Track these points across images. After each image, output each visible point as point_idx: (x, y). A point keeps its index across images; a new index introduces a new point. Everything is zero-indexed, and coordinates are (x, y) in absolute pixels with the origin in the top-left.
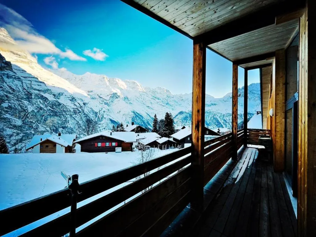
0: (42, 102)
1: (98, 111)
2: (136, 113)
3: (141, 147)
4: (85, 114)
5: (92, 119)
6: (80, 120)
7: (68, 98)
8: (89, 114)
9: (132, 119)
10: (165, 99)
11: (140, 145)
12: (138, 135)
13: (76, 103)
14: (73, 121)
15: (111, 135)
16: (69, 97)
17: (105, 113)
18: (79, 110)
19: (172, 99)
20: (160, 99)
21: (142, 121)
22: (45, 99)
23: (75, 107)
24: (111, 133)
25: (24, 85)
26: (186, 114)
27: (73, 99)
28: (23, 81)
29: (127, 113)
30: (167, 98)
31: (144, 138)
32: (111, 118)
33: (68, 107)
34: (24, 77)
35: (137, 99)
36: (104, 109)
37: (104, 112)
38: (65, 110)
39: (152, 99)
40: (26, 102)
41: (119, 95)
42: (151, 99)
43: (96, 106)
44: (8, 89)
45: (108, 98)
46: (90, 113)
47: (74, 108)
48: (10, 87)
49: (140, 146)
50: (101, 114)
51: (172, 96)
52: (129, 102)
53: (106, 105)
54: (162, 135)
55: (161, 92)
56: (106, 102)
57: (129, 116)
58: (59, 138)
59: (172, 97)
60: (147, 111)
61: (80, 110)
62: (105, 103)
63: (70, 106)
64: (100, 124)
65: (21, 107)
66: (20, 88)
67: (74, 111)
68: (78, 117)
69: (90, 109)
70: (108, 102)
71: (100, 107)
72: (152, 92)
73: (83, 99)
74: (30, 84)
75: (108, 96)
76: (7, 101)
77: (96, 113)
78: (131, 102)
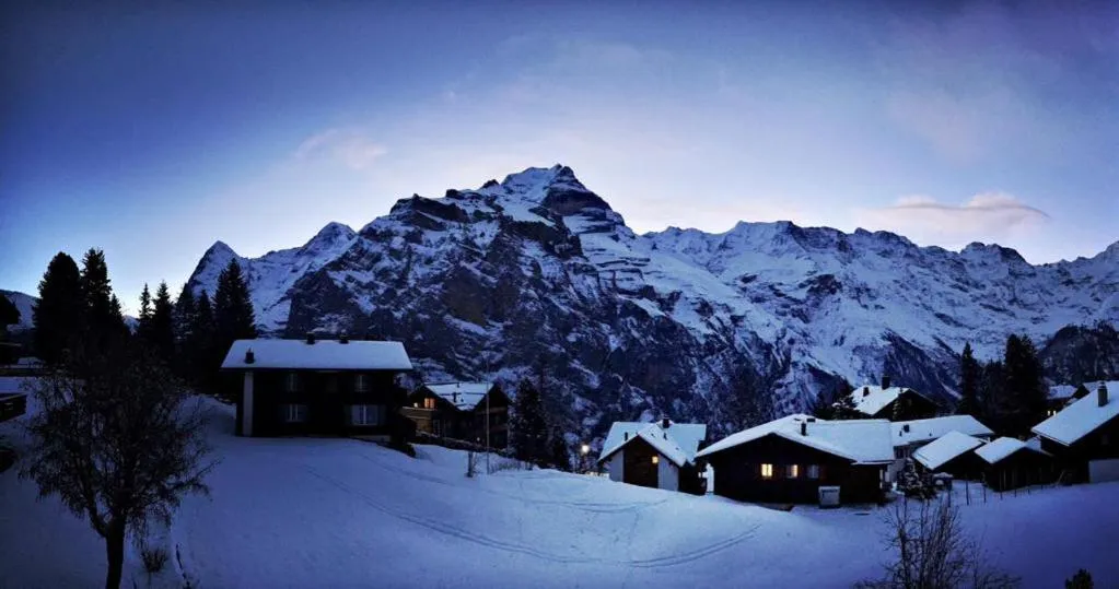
0: (635, 323)
1: (773, 341)
2: (898, 341)
3: (914, 482)
4: (736, 352)
5: (758, 369)
6: (723, 374)
7: (692, 307)
8: (746, 352)
9: (887, 363)
10: (1004, 284)
11: (912, 476)
12: (907, 429)
13: (713, 320)
14: (706, 377)
15: (804, 433)
16: (694, 301)
17: (796, 346)
18: (720, 341)
19: (1033, 281)
20: (984, 286)
21: (924, 369)
22: (642, 314)
23: (710, 332)
24: (804, 426)
25: (603, 284)
26: (1087, 336)
27: (705, 309)
28: (601, 275)
29: (867, 342)
30: (1012, 278)
31: (929, 438)
32: (814, 363)
33: (692, 333)
34: (602, 265)
35: (903, 291)
36: (790, 334)
37: (792, 342)
38: (686, 341)
39: (953, 286)
40: (605, 327)
41: (838, 280)
42: (950, 290)
43: (764, 323)
44: (576, 298)
45: (802, 294)
46: (750, 348)
47: (706, 336)
48: (579, 293)
49: (912, 479)
50: (781, 352)
51: (1030, 271)
52: (871, 304)
53: (797, 318)
54: (999, 429)
55: (986, 261)
56: (795, 307)
57: (875, 353)
58: (665, 437)
59: (1030, 275)
60: (936, 332)
61: (723, 338)
62: (793, 310)
63: (699, 328)
64: (780, 386)
65: (598, 341)
66: (595, 292)
67: (707, 343)
68: (717, 361)
69: (750, 336)
70: (803, 307)
71: (779, 325)
72: (952, 262)
73: (732, 305)
74: (613, 280)
75: (802, 286)
76: (574, 330)
77: (768, 347)
78: (880, 301)
